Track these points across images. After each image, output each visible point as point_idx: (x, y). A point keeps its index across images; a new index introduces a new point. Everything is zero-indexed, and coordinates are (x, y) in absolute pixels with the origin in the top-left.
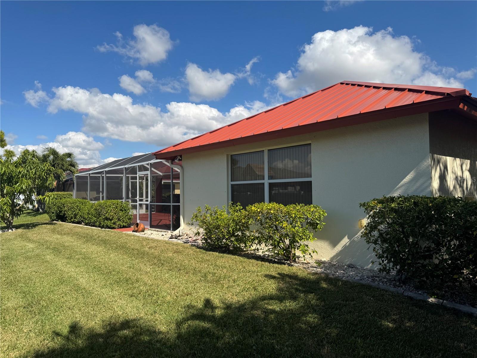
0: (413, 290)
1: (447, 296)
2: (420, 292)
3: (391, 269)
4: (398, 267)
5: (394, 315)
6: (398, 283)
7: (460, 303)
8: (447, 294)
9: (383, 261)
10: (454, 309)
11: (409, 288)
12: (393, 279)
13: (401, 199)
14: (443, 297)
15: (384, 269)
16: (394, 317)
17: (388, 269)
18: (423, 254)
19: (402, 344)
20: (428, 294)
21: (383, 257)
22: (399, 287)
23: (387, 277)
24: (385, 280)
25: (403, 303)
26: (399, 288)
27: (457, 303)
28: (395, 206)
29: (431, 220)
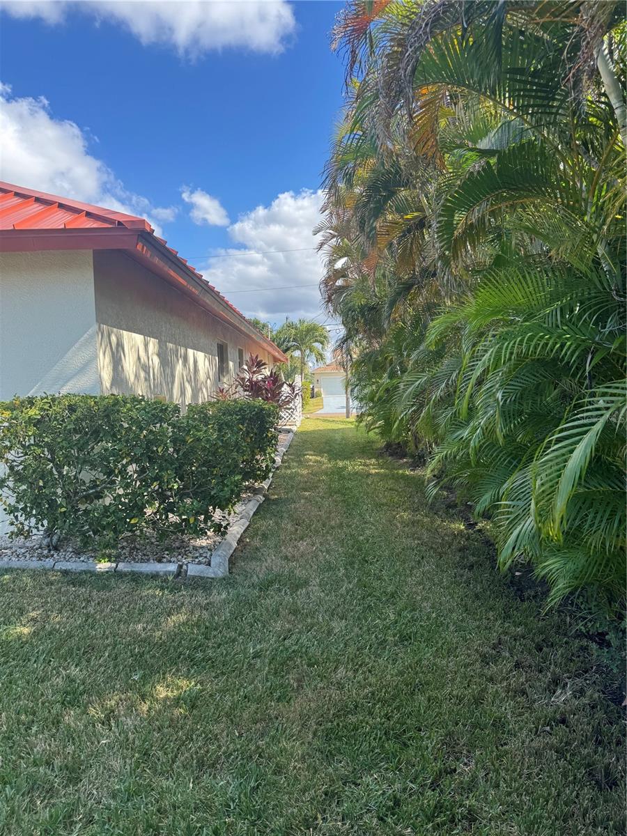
0: (72, 557)
1: (125, 554)
2: (82, 559)
3: (33, 529)
4: (45, 522)
5: (34, 610)
6: (46, 552)
7: (142, 561)
8: (124, 551)
9: (16, 517)
10: (133, 573)
11: (65, 555)
12: (37, 546)
13: (45, 400)
14: (117, 559)
15: (20, 532)
16: (33, 614)
17: (26, 531)
18: (84, 493)
19: (44, 659)
20: (95, 557)
21: (17, 509)
22: (47, 557)
23: (27, 544)
24: (23, 551)
25: (52, 584)
26: (47, 560)
27: (137, 562)
28: (36, 414)
29: (96, 434)
